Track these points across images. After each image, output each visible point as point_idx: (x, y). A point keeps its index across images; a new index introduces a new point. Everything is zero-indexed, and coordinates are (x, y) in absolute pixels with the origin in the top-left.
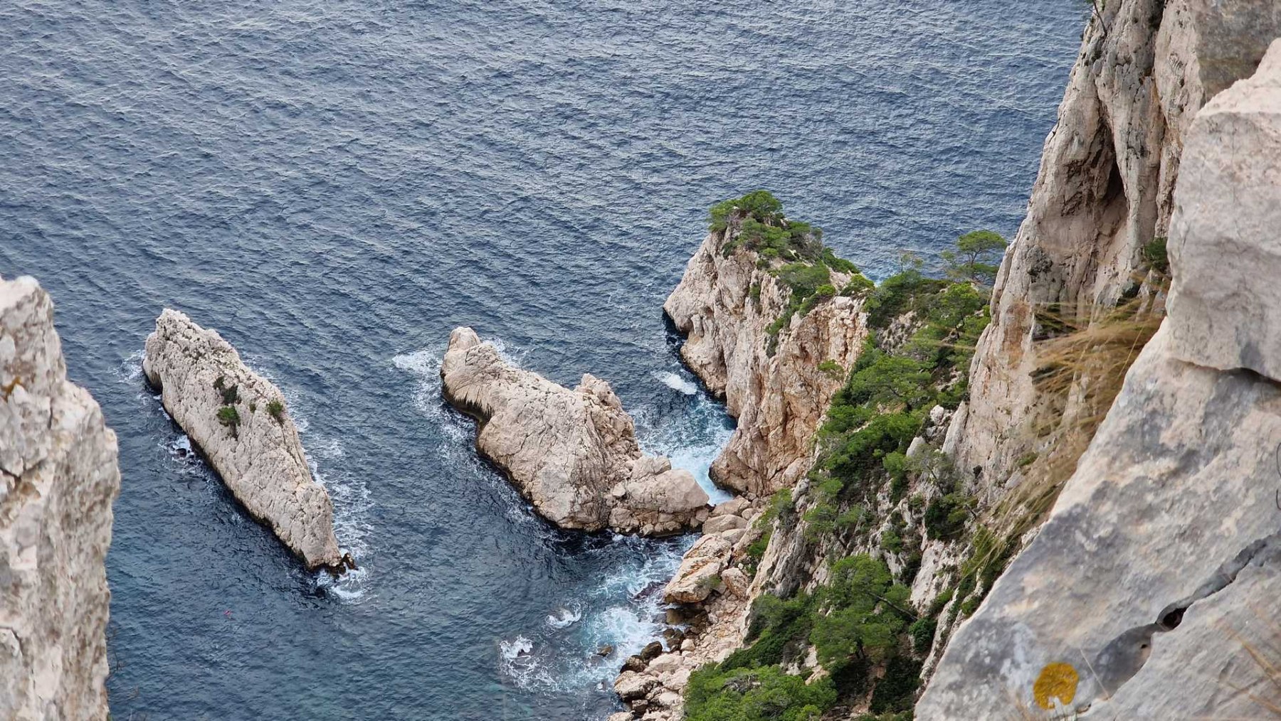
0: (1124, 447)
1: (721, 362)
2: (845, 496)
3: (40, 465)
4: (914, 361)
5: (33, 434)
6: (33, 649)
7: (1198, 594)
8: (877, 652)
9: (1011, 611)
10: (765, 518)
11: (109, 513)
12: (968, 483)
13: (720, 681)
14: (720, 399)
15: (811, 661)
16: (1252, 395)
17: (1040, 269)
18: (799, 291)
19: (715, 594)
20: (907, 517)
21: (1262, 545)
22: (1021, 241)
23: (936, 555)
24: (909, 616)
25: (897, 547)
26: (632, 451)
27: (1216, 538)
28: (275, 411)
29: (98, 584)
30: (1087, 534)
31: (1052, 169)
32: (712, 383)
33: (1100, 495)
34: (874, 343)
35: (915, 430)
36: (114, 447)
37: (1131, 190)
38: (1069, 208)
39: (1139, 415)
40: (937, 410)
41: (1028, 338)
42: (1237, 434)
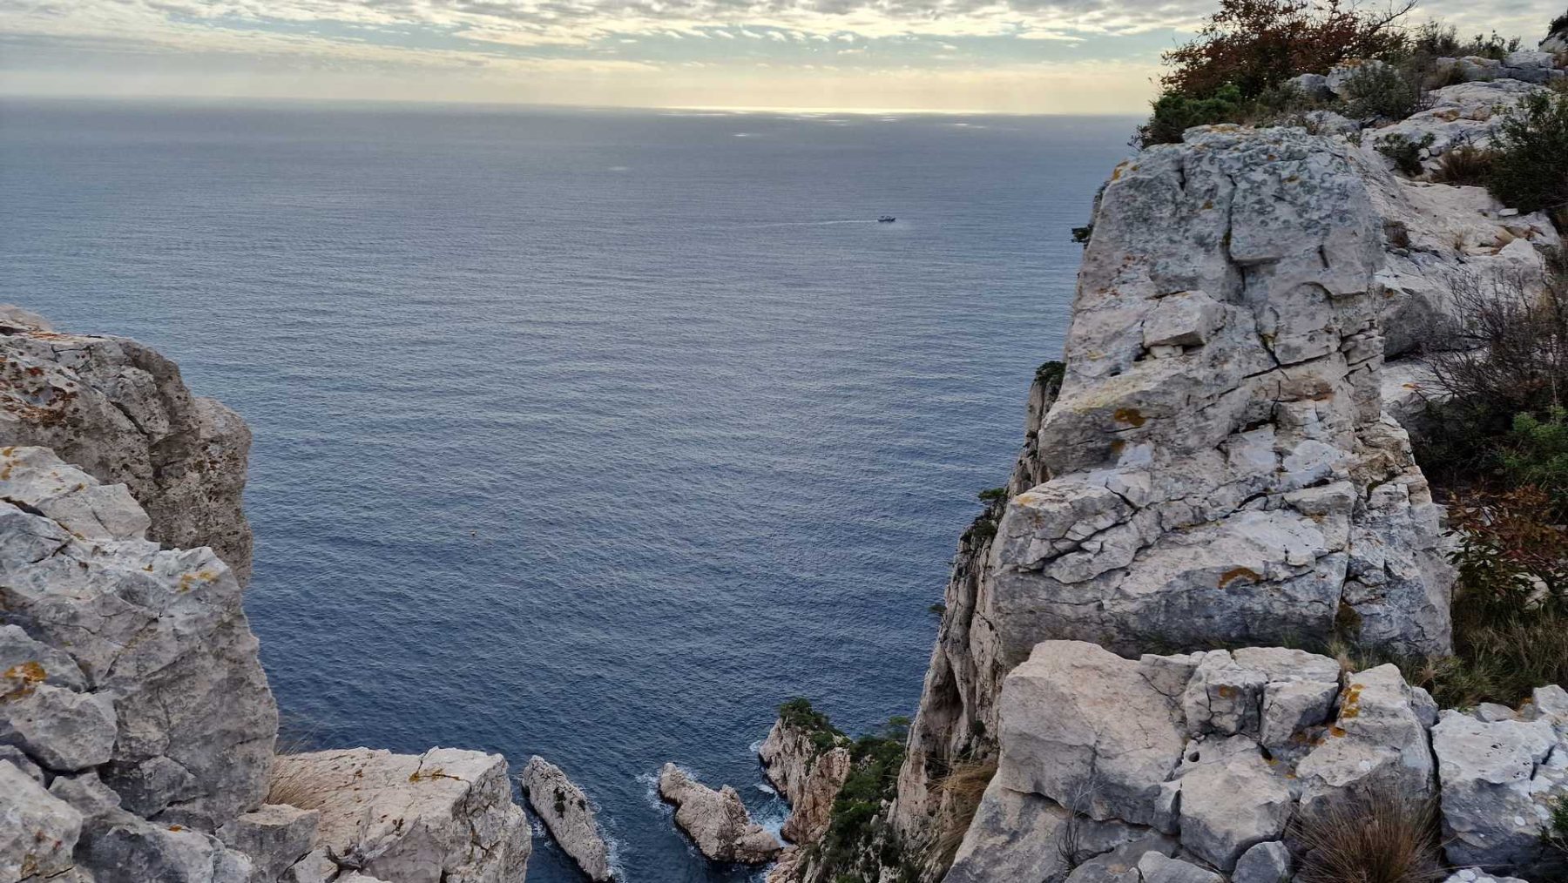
0: (984, 829)
1: (785, 779)
2: (844, 844)
4: (873, 778)
5: (496, 829)
10: (807, 855)
12: (899, 838)
14: (783, 796)
16: (1040, 805)
17: (927, 735)
18: (820, 745)
20: (872, 855)
21: (1051, 878)
22: (917, 721)
23: (886, 875)
25: (868, 870)
26: (745, 822)
28: (581, 804)
30: (971, 872)
31: (929, 689)
32: (781, 788)
33: (976, 853)
34: (853, 768)
35: (874, 811)
36: (530, 834)
37: (964, 700)
38: (937, 706)
39: (990, 814)
40: (884, 802)
41: (923, 768)
42: (1035, 824)
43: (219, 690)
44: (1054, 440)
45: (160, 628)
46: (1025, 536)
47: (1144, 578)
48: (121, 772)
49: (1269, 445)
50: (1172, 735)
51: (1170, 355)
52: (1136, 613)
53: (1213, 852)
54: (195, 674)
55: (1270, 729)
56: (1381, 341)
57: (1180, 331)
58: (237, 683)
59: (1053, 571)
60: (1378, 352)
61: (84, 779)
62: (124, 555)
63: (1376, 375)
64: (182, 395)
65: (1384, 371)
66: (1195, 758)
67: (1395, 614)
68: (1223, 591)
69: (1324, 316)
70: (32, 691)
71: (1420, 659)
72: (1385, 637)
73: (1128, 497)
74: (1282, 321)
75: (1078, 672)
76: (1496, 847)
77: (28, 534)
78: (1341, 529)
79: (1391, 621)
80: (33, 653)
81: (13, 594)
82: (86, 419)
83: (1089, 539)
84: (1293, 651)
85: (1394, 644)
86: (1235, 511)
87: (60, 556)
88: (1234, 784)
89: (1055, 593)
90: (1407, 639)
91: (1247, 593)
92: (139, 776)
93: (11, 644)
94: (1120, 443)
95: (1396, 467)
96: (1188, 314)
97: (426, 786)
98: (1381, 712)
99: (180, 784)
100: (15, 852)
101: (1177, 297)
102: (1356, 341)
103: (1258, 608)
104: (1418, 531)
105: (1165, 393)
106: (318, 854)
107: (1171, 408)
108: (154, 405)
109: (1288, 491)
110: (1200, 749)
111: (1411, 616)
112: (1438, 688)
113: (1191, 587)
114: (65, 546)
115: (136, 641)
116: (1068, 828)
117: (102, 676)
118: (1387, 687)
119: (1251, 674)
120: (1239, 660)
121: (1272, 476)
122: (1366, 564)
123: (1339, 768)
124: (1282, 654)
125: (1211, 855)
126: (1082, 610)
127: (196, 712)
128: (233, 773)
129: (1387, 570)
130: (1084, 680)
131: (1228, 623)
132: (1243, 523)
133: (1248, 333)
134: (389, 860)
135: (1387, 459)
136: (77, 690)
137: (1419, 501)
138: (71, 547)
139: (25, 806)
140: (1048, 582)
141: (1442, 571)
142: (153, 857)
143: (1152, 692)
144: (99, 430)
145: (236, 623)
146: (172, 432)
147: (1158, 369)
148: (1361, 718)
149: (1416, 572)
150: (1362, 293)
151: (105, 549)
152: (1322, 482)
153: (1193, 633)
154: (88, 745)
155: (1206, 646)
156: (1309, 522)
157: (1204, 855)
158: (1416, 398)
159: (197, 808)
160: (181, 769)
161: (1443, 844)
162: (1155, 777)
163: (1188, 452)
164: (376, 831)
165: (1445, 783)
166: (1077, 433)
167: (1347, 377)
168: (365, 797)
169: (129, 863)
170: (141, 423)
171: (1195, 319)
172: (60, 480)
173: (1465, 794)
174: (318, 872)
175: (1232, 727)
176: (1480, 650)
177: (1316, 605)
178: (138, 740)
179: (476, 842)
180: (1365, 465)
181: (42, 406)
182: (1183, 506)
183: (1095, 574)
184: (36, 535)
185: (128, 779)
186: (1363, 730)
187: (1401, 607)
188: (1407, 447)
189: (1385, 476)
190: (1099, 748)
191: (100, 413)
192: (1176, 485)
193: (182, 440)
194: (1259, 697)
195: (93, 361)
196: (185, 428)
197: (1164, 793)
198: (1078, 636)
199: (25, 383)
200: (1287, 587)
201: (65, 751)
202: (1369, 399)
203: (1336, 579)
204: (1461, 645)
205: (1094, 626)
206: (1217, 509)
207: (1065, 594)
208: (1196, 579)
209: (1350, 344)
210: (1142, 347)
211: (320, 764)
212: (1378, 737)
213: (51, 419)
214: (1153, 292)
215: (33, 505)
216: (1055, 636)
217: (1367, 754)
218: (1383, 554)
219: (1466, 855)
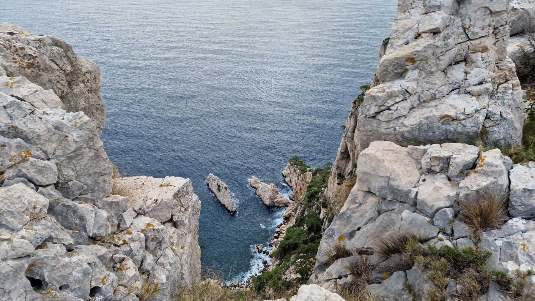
0: (351, 202)
1: (291, 181)
2: (310, 201)
3: (189, 206)
4: (319, 181)
5: (188, 202)
6: (187, 235)
7: (362, 226)
8: (315, 225)
9: (334, 227)
10: (298, 204)
11: (199, 213)
12: (328, 199)
13: (291, 229)
14: (291, 187)
15: (305, 226)
16: (370, 195)
17: (338, 168)
18: (302, 171)
19: (290, 216)
20: (319, 205)
21: (372, 218)
22: (335, 163)
23: (323, 211)
24: (319, 220)
25: (317, 209)
26: (278, 194)
27: (365, 217)
28: (226, 188)
29: (197, 223)
30: (346, 215)
31: (339, 153)
32: (289, 184)
33: (347, 209)
34: (313, 178)
35: (320, 191)
36: (200, 203)
37: (351, 156)
38: (342, 159)
39: (353, 197)
40: (323, 188)
41: (336, 178)
42: (368, 201)
43: (91, 159)
44: (383, 70)
45: (69, 139)
46: (370, 105)
47: (411, 119)
48: (62, 185)
49: (462, 70)
50: (417, 173)
51: (428, 36)
52: (408, 131)
53: (427, 211)
54: (82, 154)
55: (452, 171)
56: (509, 29)
57: (432, 27)
58: (97, 157)
59: (379, 117)
60: (508, 33)
61: (49, 188)
62: (54, 114)
63: (506, 42)
64: (74, 56)
65: (509, 40)
66: (424, 180)
67: (501, 131)
68: (440, 123)
69: (489, 20)
70: (28, 160)
71: (509, 146)
72: (497, 139)
73: (408, 90)
74: (472, 22)
75: (385, 152)
76: (528, 211)
77: (20, 108)
78: (486, 100)
79: (500, 133)
80: (27, 148)
81: (18, 128)
82: (42, 65)
83: (392, 105)
84: (463, 144)
85: (500, 141)
86: (447, 95)
87: (32, 115)
88: (436, 189)
89: (379, 124)
90: (505, 139)
91: (449, 124)
92: (68, 186)
93: (19, 145)
94: (407, 70)
95: (509, 77)
96: (436, 20)
97: (165, 188)
98: (492, 165)
99: (82, 189)
100: (27, 212)
101: (433, 14)
102: (500, 29)
103: (452, 129)
104: (514, 101)
105: (425, 51)
106: (130, 210)
107: (427, 57)
108: (65, 60)
109: (468, 87)
110: (426, 177)
111: (508, 132)
112: (514, 157)
113: (428, 122)
114: (33, 112)
115: (62, 143)
116: (379, 203)
117: (51, 155)
118: (495, 157)
119: (447, 152)
120: (443, 147)
121: (462, 81)
122: (493, 113)
123: (475, 184)
124: (459, 145)
125: (426, 212)
126: (388, 130)
127: (85, 166)
128: (99, 185)
129: (501, 115)
130: (387, 154)
131: (441, 134)
132: (450, 99)
133: (459, 27)
134: (154, 212)
135: (506, 74)
136: (43, 159)
137: (516, 90)
138: (35, 112)
139: (29, 197)
140: (377, 121)
141: (521, 115)
142: (75, 212)
143: (410, 158)
144: (47, 69)
145: (95, 137)
146: (72, 70)
147: (423, 42)
148: (485, 168)
149: (512, 116)
150: (504, 11)
151: (47, 112)
152: (481, 83)
153: (427, 138)
154: (49, 177)
155: (432, 142)
156: (474, 98)
157: (424, 212)
158: (520, 51)
159: (89, 196)
160: (82, 184)
161: (509, 210)
162: (410, 187)
163: (432, 73)
164: (149, 203)
165: (512, 189)
166: (391, 67)
167: (495, 43)
168: (145, 192)
169: (67, 214)
170: (61, 67)
171: (438, 22)
172: (30, 88)
173: (519, 193)
174: (131, 215)
175: (438, 170)
176: (532, 143)
177: (473, 128)
178: (66, 175)
179: (182, 206)
180: (498, 77)
181: (26, 61)
182: (428, 93)
183: (394, 118)
184: (23, 108)
185: (65, 187)
186: (485, 171)
187: (504, 128)
188: (514, 70)
189: (505, 81)
190: (391, 177)
191: (46, 63)
192: (426, 85)
193: (76, 72)
194: (449, 160)
195: (42, 45)
196: (77, 68)
197: (412, 192)
198: (387, 139)
199: (19, 53)
200: (463, 122)
201: (41, 179)
202: (502, 52)
203: (481, 118)
204: (525, 142)
205: (392, 136)
206: (441, 94)
207: (383, 125)
208: (430, 119)
209: (497, 30)
210: (418, 34)
211: (131, 181)
212: (490, 174)
213: (30, 66)
214: (424, 12)
215: (21, 97)
216: (379, 139)
217: (485, 180)
218: (500, 110)
219: (516, 213)
